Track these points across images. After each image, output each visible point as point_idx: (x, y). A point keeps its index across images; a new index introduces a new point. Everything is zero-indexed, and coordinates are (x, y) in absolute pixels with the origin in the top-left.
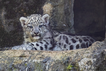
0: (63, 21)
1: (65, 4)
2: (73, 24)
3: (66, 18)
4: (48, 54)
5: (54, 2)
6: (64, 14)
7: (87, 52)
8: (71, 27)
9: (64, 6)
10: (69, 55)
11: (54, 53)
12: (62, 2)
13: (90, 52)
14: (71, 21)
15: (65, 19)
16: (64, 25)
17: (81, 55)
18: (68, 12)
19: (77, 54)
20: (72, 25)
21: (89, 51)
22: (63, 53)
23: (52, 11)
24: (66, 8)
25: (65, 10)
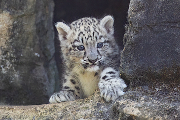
0: (33, 47)
1: (36, 12)
2: (54, 52)
3: (40, 41)
4: (7, 112)
5: (16, 9)
6: (35, 33)
7: (84, 106)
8: (49, 58)
9: (36, 17)
10: (48, 113)
11: (18, 111)
12: (31, 10)
13: (90, 107)
14: (48, 47)
15: (37, 42)
16: (36, 54)
17: (72, 112)
18: (44, 28)
19: (65, 110)
20: (52, 55)
21: (88, 105)
22: (36, 111)
23: (11, 27)
24: (39, 21)
25: (37, 25)
